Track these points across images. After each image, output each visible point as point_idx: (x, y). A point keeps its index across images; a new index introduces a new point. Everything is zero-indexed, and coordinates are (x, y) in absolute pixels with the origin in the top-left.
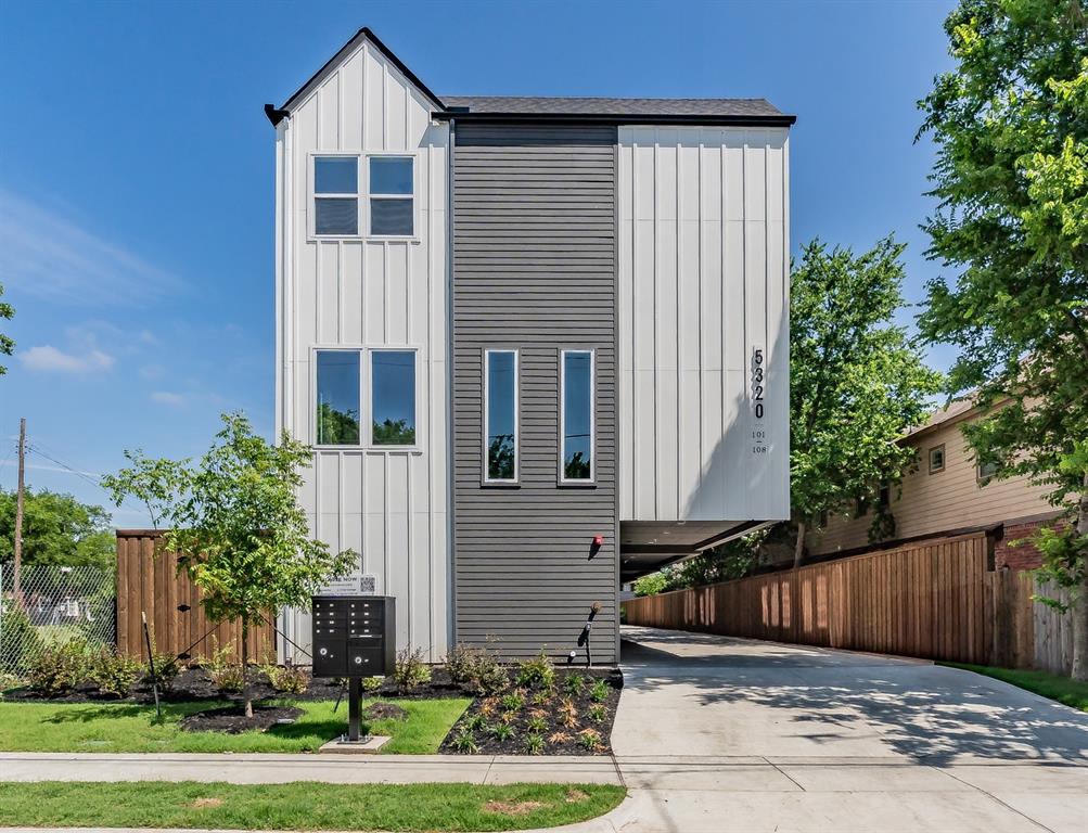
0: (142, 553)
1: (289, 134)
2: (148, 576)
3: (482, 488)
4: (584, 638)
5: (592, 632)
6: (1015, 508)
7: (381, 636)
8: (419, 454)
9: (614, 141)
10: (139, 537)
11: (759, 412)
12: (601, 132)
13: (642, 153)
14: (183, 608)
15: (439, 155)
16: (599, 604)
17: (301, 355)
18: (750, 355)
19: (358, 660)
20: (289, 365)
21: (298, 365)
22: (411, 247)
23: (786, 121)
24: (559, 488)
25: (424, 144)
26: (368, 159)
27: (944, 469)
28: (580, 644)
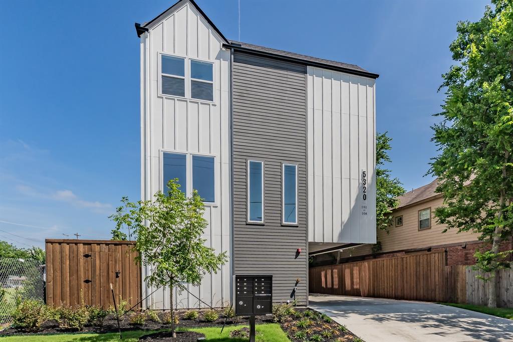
0: (62, 252)
1: (147, 40)
2: (66, 264)
3: (247, 224)
4: (293, 294)
5: (296, 291)
6: (436, 241)
7: (270, 295)
8: (216, 207)
9: (305, 72)
10: (60, 243)
11: (365, 198)
12: (300, 68)
13: (318, 80)
14: (87, 281)
15: (225, 65)
16: (300, 279)
17: (155, 153)
18: (361, 173)
19: (259, 307)
20: (148, 158)
21: (153, 158)
22: (212, 107)
23: (375, 76)
24: (282, 226)
25: (218, 58)
26: (190, 60)
27: (402, 225)
28: (291, 297)
